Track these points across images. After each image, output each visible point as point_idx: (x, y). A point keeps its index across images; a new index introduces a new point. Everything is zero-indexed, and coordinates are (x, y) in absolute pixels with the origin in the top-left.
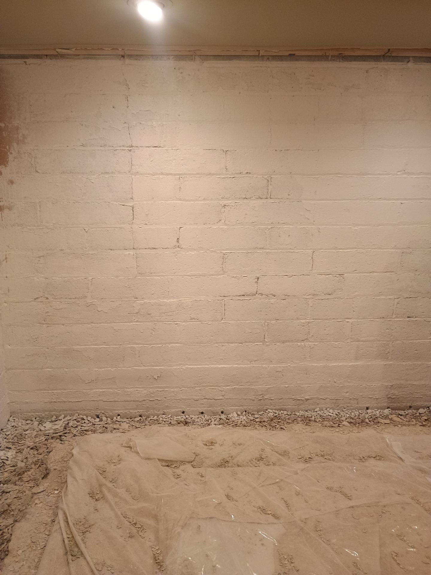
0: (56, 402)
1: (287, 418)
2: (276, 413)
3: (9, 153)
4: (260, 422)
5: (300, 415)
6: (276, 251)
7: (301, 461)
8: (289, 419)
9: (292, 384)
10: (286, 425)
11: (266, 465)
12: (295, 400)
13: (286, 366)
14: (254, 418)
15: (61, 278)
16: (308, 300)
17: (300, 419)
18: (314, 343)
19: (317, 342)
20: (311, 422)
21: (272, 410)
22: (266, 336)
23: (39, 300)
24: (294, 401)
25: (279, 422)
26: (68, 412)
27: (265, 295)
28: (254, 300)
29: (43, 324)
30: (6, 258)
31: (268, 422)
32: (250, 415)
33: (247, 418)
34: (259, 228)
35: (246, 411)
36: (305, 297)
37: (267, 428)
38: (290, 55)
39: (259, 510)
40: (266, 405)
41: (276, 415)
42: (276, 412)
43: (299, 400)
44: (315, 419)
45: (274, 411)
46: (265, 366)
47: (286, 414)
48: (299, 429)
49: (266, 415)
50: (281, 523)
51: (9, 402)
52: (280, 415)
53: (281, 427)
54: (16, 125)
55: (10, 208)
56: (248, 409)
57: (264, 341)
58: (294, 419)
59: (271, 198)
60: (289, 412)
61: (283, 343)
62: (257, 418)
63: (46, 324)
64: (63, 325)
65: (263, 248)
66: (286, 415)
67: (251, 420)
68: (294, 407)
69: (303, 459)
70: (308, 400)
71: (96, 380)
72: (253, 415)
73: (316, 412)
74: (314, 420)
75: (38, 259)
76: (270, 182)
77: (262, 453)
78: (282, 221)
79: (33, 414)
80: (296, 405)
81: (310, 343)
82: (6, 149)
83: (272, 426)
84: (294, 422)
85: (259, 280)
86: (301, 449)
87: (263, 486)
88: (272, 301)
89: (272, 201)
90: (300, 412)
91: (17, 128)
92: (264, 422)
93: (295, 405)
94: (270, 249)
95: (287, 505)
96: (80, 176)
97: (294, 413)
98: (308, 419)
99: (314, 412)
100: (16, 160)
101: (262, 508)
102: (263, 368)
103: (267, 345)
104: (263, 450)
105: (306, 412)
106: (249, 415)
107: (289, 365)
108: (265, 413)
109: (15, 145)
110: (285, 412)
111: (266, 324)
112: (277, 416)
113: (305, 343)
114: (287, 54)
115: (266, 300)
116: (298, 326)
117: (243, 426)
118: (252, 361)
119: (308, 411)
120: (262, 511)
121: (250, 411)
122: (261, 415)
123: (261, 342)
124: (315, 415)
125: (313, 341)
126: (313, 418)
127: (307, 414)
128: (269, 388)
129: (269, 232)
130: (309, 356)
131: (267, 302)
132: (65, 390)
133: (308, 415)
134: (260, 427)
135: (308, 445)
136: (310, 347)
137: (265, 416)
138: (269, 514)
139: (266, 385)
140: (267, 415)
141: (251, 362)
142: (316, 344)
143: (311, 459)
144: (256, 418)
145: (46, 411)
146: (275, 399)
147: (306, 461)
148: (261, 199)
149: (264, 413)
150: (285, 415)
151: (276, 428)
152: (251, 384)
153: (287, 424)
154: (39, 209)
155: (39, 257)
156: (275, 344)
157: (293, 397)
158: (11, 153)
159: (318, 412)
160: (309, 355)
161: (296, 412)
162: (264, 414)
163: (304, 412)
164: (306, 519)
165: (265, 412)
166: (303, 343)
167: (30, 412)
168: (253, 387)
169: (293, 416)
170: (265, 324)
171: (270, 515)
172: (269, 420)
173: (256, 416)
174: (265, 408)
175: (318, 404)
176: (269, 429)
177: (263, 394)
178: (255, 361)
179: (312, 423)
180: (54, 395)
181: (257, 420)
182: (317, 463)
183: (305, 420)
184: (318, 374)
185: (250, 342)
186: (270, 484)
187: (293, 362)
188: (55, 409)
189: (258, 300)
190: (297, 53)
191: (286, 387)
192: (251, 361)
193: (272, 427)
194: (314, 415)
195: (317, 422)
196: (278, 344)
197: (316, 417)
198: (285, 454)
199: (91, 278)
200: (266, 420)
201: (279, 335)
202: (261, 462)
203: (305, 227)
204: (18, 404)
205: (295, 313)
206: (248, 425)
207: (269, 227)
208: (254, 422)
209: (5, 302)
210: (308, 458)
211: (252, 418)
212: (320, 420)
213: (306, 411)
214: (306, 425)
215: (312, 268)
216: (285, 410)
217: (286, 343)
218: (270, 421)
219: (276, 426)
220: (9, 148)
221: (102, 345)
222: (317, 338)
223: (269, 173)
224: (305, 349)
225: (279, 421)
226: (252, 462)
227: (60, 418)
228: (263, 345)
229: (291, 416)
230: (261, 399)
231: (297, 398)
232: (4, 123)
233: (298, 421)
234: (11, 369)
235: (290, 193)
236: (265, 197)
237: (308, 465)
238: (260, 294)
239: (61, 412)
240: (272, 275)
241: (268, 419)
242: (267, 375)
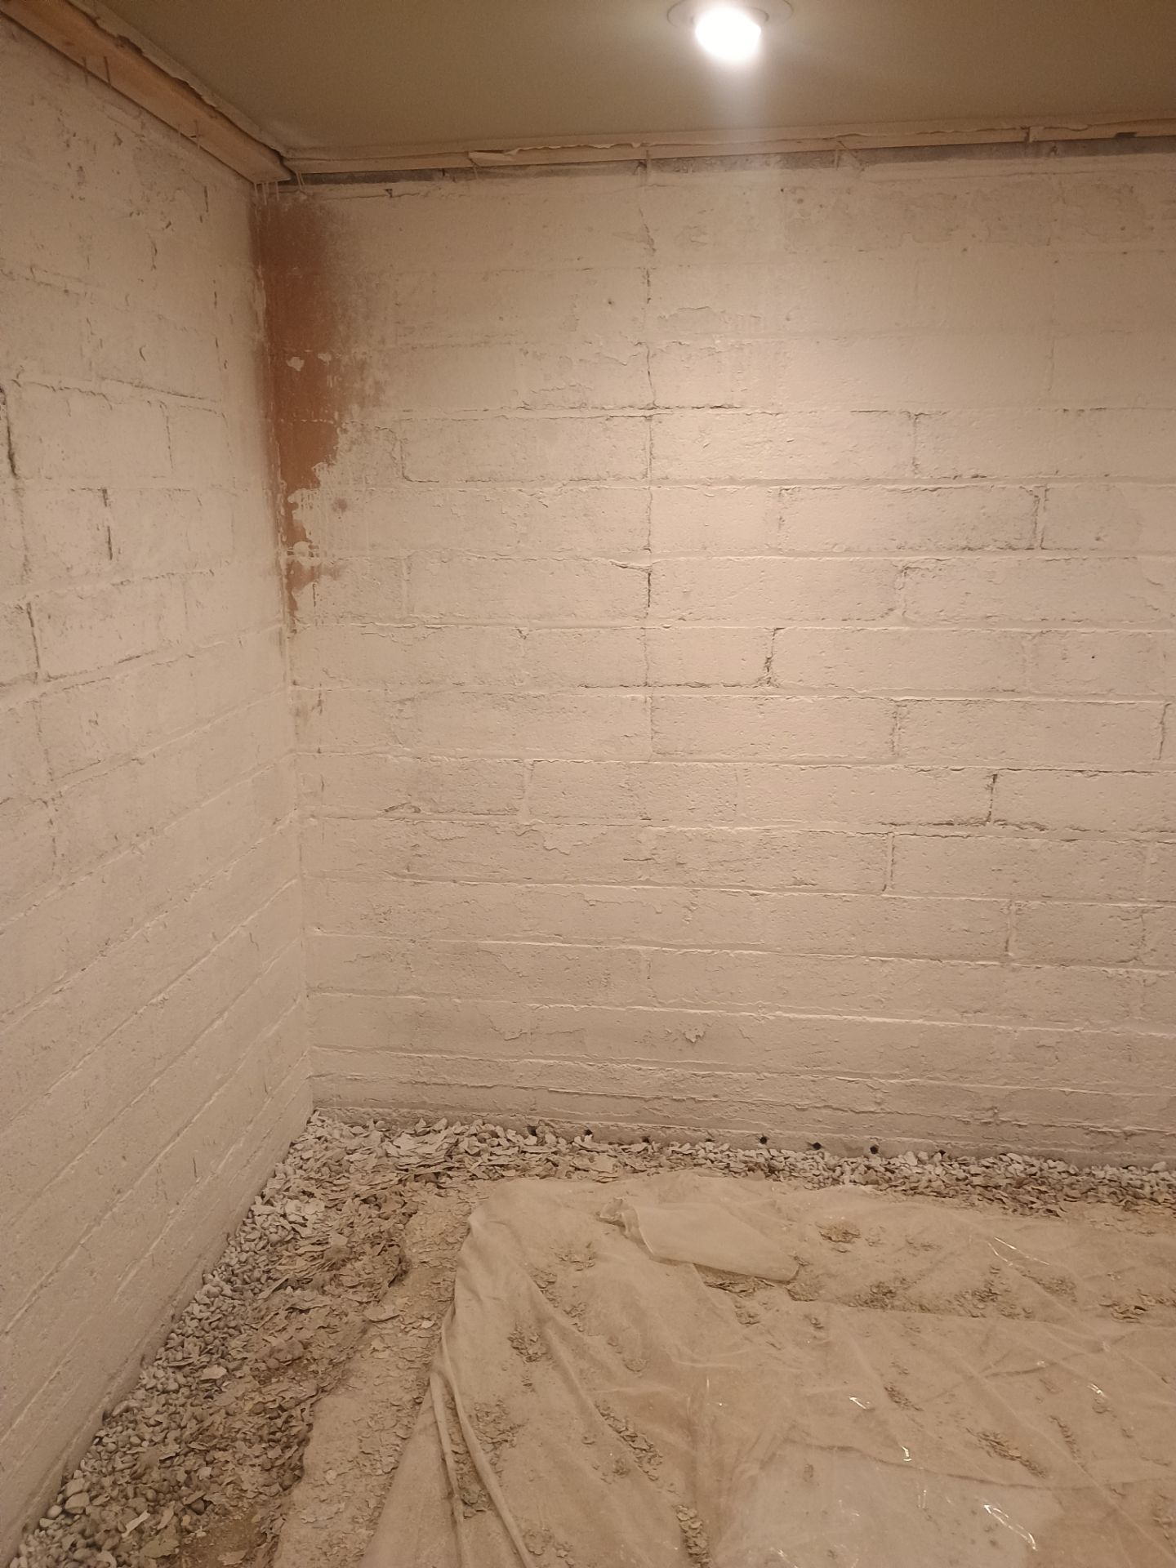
0: (427, 1084)
1: (1067, 1182)
2: (1033, 1166)
3: (338, 430)
4: (986, 1187)
5: (1108, 1177)
6: (1053, 700)
7: (1112, 1314)
8: (1071, 1185)
9: (1083, 1085)
10: (1062, 1204)
11: (1004, 1315)
12: (1092, 1131)
13: (1069, 1033)
14: (968, 1175)
15: (454, 757)
16: (1143, 845)
17: (1105, 1190)
18: (1158, 972)
19: (1166, 968)
20: (1140, 1202)
21: (1020, 1154)
22: (1011, 943)
23: (396, 814)
24: (1087, 1134)
25: (1041, 1192)
26: (457, 1113)
27: (1013, 825)
28: (980, 839)
29: (404, 877)
30: (320, 703)
31: (1010, 1189)
32: (956, 1165)
33: (947, 1173)
34: (1005, 632)
35: (942, 1153)
36: (1135, 834)
37: (1006, 1207)
38: (1120, 136)
39: (984, 1442)
40: (1003, 1140)
41: (1033, 1170)
42: (1034, 1161)
43: (1104, 1133)
44: (1152, 1193)
45: (1027, 1158)
46: (1004, 1027)
47: (1064, 1172)
48: (1106, 1220)
49: (1003, 1169)
50: (1049, 1489)
51: (312, 1074)
52: (1045, 1174)
53: (1049, 1207)
54: (359, 357)
55: (335, 574)
56: (949, 1146)
57: (1007, 955)
58: (1088, 1187)
59: (1043, 549)
60: (1072, 1166)
61: (1062, 965)
62: (977, 1175)
63: (412, 876)
64: (455, 882)
65: (1013, 691)
66: (1064, 1175)
67: (958, 1180)
68: (1087, 1152)
69: (1116, 1308)
70: (1134, 1138)
71: (532, 1034)
72: (964, 1164)
73: (1156, 1172)
74: (1149, 1196)
75: (398, 706)
76: (1042, 500)
77: (992, 1277)
78: (1074, 615)
79: (370, 1110)
80: (1097, 1148)
81: (1145, 971)
82: (334, 419)
83: (1019, 1201)
84: (1087, 1197)
85: (997, 780)
86: (1112, 1278)
87: (995, 1375)
88: (1035, 843)
89: (1045, 555)
90: (1107, 1168)
91: (362, 366)
92: (997, 1187)
93: (1092, 1149)
94: (1033, 694)
95: (1068, 1439)
96: (514, 489)
97: (1088, 1170)
98: (1130, 1192)
99: (1150, 1172)
100: (355, 448)
101: (992, 1438)
102: (999, 1033)
103: (1014, 970)
104: (995, 1271)
105: (1125, 1171)
106: (951, 1165)
107: (1077, 1029)
108: (1000, 1163)
109: (355, 408)
110: (1061, 1166)
111: (1014, 908)
112: (1035, 1175)
113: (1129, 969)
114: (1111, 132)
115: (1017, 840)
116: (1111, 920)
117: (935, 1194)
118: (966, 1012)
119: (1129, 1168)
120: (993, 1447)
121: (955, 1153)
122: (987, 1167)
123: (994, 959)
124: (1153, 1182)
125: (1154, 964)
126: (1147, 1190)
127: (1126, 1176)
128: (1014, 1093)
129: (1035, 645)
130: (1141, 1008)
131: (1019, 846)
132: (451, 1053)
133: (1131, 1179)
134: (985, 1203)
135: (1132, 1268)
136: (1144, 981)
137: (999, 1172)
138: (1012, 1458)
139: (1006, 1084)
140: (1006, 1169)
141: (965, 1015)
142: (1163, 973)
143: (1143, 1311)
144: (972, 1175)
145: (401, 1105)
146: (1030, 1124)
147: (1126, 1317)
148: (1014, 550)
149: (996, 1161)
150: (1059, 1173)
151: (1032, 1208)
152: (961, 1077)
153: (1065, 1200)
154: (406, 576)
155: (402, 702)
156: (1038, 968)
157: (1086, 1123)
158: (345, 431)
159: (1162, 1175)
160: (1142, 1005)
161: (1093, 1167)
162: (995, 1166)
163: (1118, 1169)
164: (1124, 1485)
165: (1001, 1160)
166: (1124, 970)
167: (361, 1106)
168: (967, 1085)
169: (1085, 1177)
170: (1011, 908)
171: (1016, 1463)
172: (1010, 1184)
173: (974, 1169)
174: (999, 1149)
175: (1162, 1151)
176: (1011, 1210)
177: (996, 1108)
178: (975, 1012)
179: (1144, 1206)
180: (424, 1065)
181: (977, 1181)
182: (1162, 1325)
183: (1123, 1195)
184: (1165, 1062)
185: (962, 957)
186: (1018, 1373)
187: (1092, 1024)
188: (425, 1102)
189: (991, 838)
190: (1143, 130)
191: (1064, 1091)
192: (964, 1010)
193: (1022, 1206)
194: (1149, 1182)
195: (1160, 1204)
196: (1048, 967)
197: (1156, 1188)
198: (1061, 1287)
199: (531, 761)
200: (1003, 1182)
201: (1050, 941)
202: (991, 1305)
203: (1145, 631)
204: (332, 1081)
205: (1102, 880)
206: (948, 1194)
207: (1036, 631)
208: (967, 1185)
209: (313, 816)
210: (1132, 1308)
211: (962, 1175)
212: (1169, 1197)
213: (1124, 1168)
214: (1126, 1209)
215: (1161, 752)
216: (1060, 1160)
217: (1072, 967)
218: (1015, 1188)
219: (1033, 1203)
220: (341, 416)
221: (554, 940)
222: (1167, 958)
223: (1040, 476)
224: (1128, 986)
225: (1043, 1188)
226: (962, 1300)
227: (436, 1127)
228: (1002, 966)
229: (1079, 1178)
230: (990, 1123)
231: (1099, 1128)
232: (331, 353)
233: (1100, 1195)
234: (320, 989)
235: (1101, 535)
236: (1024, 544)
237: (1133, 1328)
238: (1000, 822)
239: (440, 1112)
240: (1039, 768)
241: (1008, 1181)
242: (1009, 1054)
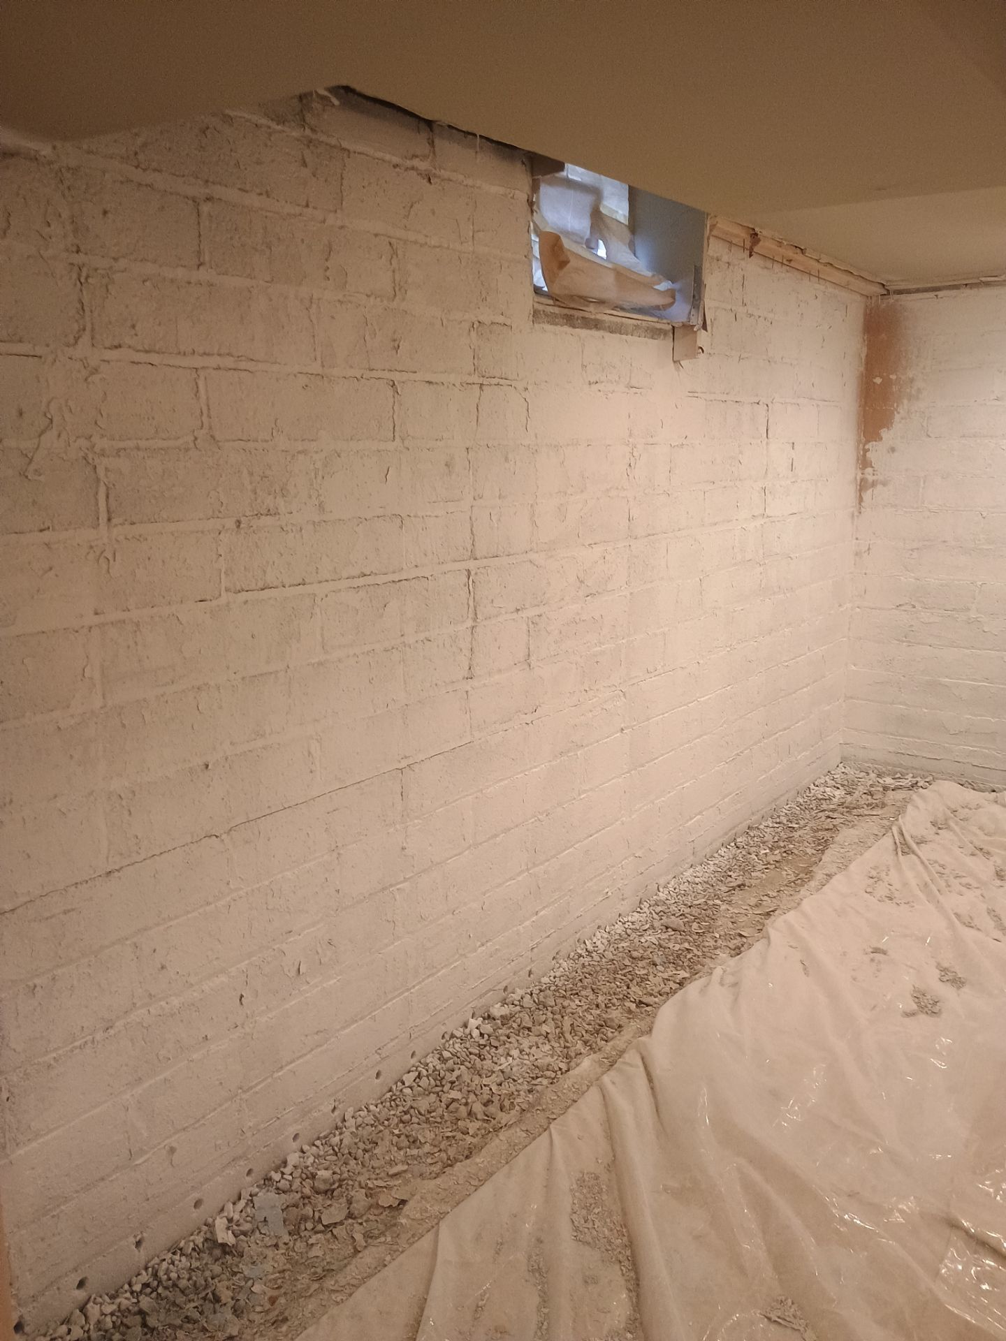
0: (904, 754)
3: (895, 413)
15: (938, 579)
23: (903, 608)
26: (919, 772)
29: (903, 642)
51: (842, 742)
54: (911, 376)
55: (884, 484)
63: (907, 642)
64: (930, 646)
71: (966, 732)
75: (911, 552)
79: (871, 765)
82: (894, 407)
91: (912, 380)
96: (986, 441)
100: (903, 421)
109: (905, 401)
132: (919, 739)
145: (889, 764)
154: (922, 485)
155: (912, 550)
158: (899, 413)
167: (866, 762)
180: (903, 743)
188: (902, 764)
199: (980, 583)
204: (852, 747)
209: (858, 607)
220: (897, 406)
221: (983, 681)
227: (906, 777)
232: (896, 375)
234: (851, 698)
239: (909, 770)
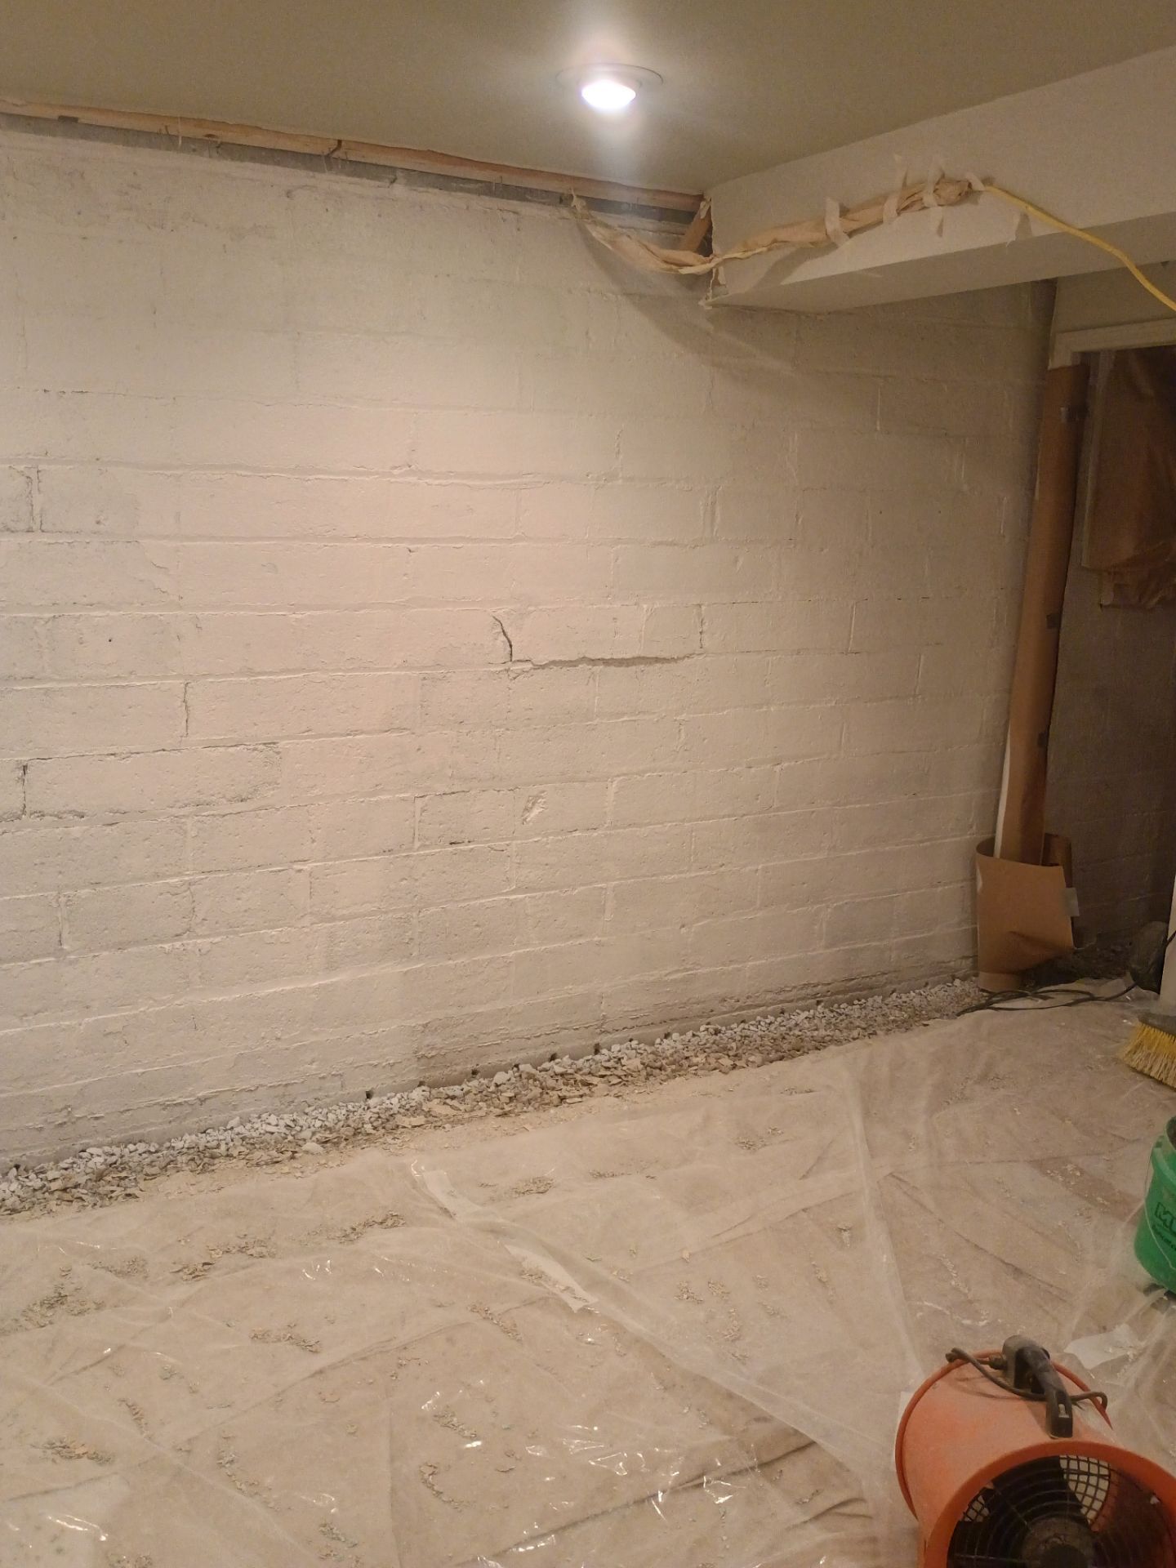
1: (148, 1161)
2: (113, 1155)
4: (65, 1190)
5: (186, 1146)
6: (75, 685)
7: (182, 1278)
8: (151, 1164)
9: (154, 1062)
10: (142, 1184)
11: (75, 1315)
12: (168, 1105)
13: (135, 1016)
14: (46, 1183)
16: (183, 820)
17: (184, 1158)
18: (211, 939)
19: (218, 934)
20: (216, 1161)
21: (99, 1146)
22: (65, 935)
24: (164, 1109)
25: (122, 1179)
27: (51, 815)
28: (18, 833)
31: (90, 1184)
32: (32, 1176)
33: (22, 1186)
34: (15, 617)
35: (17, 1167)
36: (174, 811)
37: (86, 1204)
38: (63, 119)
39: (49, 1452)
40: (81, 1137)
41: (114, 1159)
42: (116, 1150)
43: (180, 1104)
44: (228, 1150)
45: (107, 1149)
46: (67, 1023)
47: (145, 1152)
48: (179, 1188)
49: (82, 1167)
50: (116, 1473)
52: (126, 1159)
53: (129, 1191)
56: (24, 1158)
57: (62, 949)
58: (168, 1160)
59: (43, 531)
60: (153, 1144)
61: (120, 949)
62: (55, 1179)
65: (31, 678)
66: (144, 1155)
67: (35, 1190)
68: (166, 1127)
69: (186, 1270)
70: (207, 1102)
72: (42, 1173)
73: (232, 1128)
74: (225, 1154)
76: (35, 481)
77: (62, 1280)
78: (85, 599)
80: (174, 1120)
81: (199, 941)
83: (99, 1194)
84: (166, 1171)
85: (28, 771)
86: (183, 1243)
87: (61, 1379)
88: (76, 831)
89: (45, 538)
90: (187, 1137)
92: (76, 1186)
93: (170, 1122)
94: (55, 680)
95: (136, 1416)
97: (168, 1144)
98: (207, 1155)
99: (225, 1130)
101: (58, 1444)
102: (64, 1030)
103: (71, 963)
104: (66, 1273)
105: (204, 1135)
106: (27, 1178)
107: (142, 1009)
108: (79, 1161)
110: (141, 1147)
111: (63, 899)
112: (115, 1163)
113: (185, 942)
114: (54, 114)
115: (57, 831)
116: (161, 897)
117: (9, 1212)
118: (26, 1015)
119: (208, 1131)
120: (59, 1452)
121: (31, 1164)
122: (66, 1169)
123: (49, 955)
124: (229, 1139)
125: (207, 933)
126: (223, 1147)
127: (203, 1140)
128: (86, 1086)
129: (48, 630)
130: (200, 977)
131: (59, 837)
133: (208, 1142)
134: (64, 1205)
135: (201, 1228)
136: (200, 950)
137: (79, 1170)
138: (79, 1457)
139: (77, 1079)
140: (86, 1165)
141: (24, 1018)
142: (217, 939)
143: (210, 1266)
144: (50, 1181)
146: (107, 1113)
147: (195, 1276)
148: (13, 532)
149: (75, 1160)
150: (140, 1155)
151: (111, 1197)
152: (29, 1084)
153: (145, 1180)
156: (95, 956)
157: (161, 1100)
159: (236, 1130)
160: (200, 974)
161: (173, 1140)
162: (75, 1166)
163: (197, 1136)
164: (189, 1441)
165: (81, 1157)
166: (180, 943)
168: (35, 1091)
169: (165, 1152)
170: (60, 900)
171: (85, 1459)
172: (90, 1179)
173: (51, 1175)
174: (78, 1147)
175: (235, 1107)
176: (90, 1206)
177: (69, 1106)
178: (36, 1014)
179: (220, 1164)
181: (54, 1186)
182: (228, 1273)
183: (200, 1159)
184: (228, 1023)
185: (13, 959)
186: (85, 1369)
187: (155, 1001)
189: (30, 832)
190: (85, 118)
191: (137, 1074)
192: (21, 1014)
193: (102, 1199)
194: (224, 1140)
195: (235, 1158)
196: (105, 953)
197: (231, 1144)
198: (133, 1268)
200: (82, 1180)
201: (104, 927)
202: (59, 1309)
203: (157, 614)
205: (148, 860)
206: (24, 1207)
207: (47, 615)
208: (44, 1193)
210: (200, 1267)
211: (38, 1183)
212: (242, 1149)
213: (202, 1133)
214: (203, 1171)
215: (187, 729)
216: (140, 1142)
217: (129, 950)
218: (96, 1181)
219: (112, 1192)
222: (218, 925)
223: (30, 457)
224: (186, 958)
225: (123, 1174)
226: (30, 1314)
228: (58, 962)
229: (159, 1154)
230: (65, 1123)
231: (174, 1100)
233: (179, 1165)
235: (102, 518)
236: (22, 526)
237: (201, 1284)
238: (36, 815)
240: (71, 755)
241: (88, 1177)
242: (77, 1048)
